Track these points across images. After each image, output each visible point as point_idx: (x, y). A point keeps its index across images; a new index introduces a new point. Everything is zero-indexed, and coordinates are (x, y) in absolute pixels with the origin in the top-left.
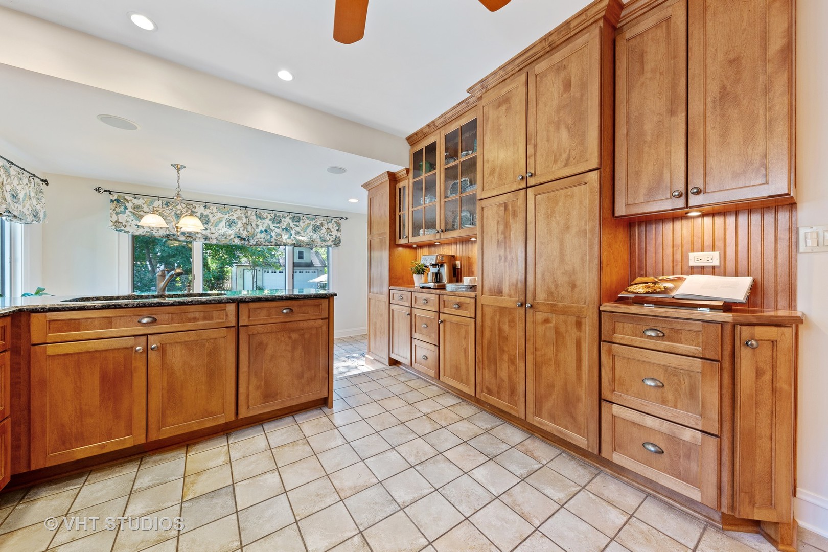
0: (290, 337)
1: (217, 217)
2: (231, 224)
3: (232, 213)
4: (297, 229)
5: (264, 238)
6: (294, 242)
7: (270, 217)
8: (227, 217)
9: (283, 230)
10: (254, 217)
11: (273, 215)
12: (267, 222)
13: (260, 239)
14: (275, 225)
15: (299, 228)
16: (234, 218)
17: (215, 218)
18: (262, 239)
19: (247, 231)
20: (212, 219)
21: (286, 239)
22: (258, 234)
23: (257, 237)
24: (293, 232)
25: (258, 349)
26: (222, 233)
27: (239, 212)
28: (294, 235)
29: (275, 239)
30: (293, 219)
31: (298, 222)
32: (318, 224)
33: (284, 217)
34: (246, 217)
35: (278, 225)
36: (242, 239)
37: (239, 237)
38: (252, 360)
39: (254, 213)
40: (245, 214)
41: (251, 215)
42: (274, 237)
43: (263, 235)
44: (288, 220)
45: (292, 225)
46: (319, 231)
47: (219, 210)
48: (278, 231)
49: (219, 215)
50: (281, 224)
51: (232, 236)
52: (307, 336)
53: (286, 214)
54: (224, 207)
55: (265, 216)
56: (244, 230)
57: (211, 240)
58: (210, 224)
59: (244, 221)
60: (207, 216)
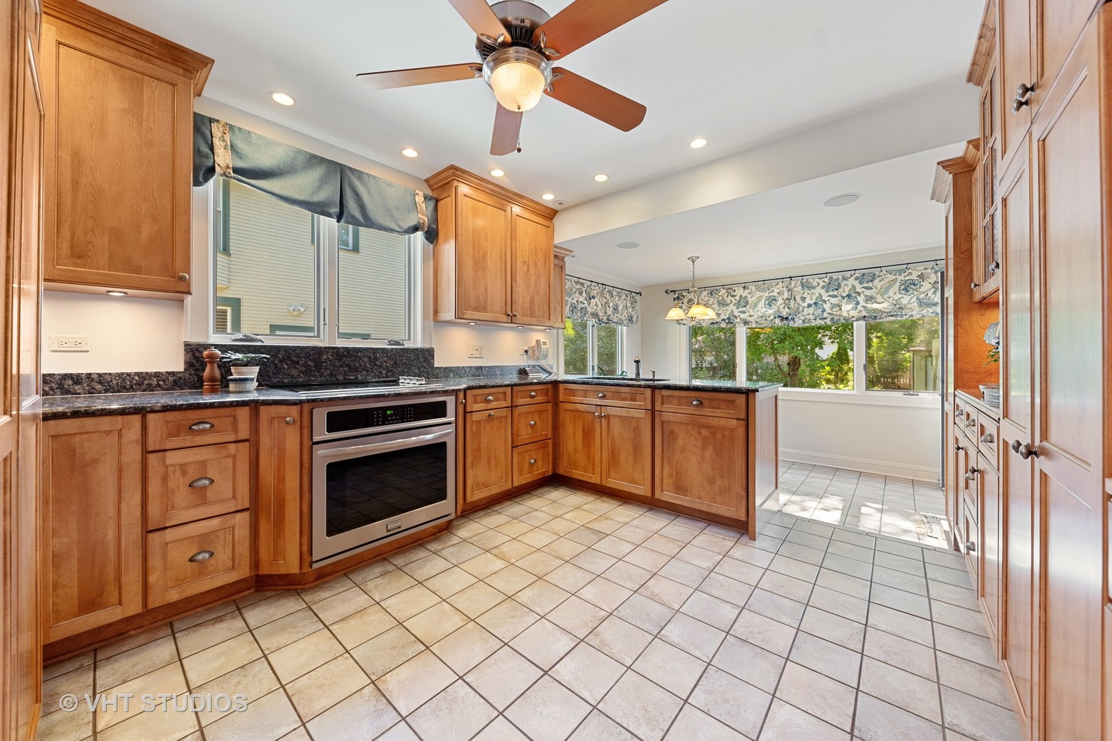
0: (700, 433)
1: (756, 297)
2: (771, 301)
3: (773, 288)
4: (868, 293)
5: (813, 314)
6: (864, 313)
7: (822, 284)
8: (766, 294)
9: (843, 298)
10: (799, 288)
11: (827, 280)
12: (818, 290)
13: (807, 317)
14: (831, 293)
15: (874, 290)
16: (775, 294)
17: (754, 298)
18: (811, 316)
19: (788, 308)
20: (750, 301)
21: (848, 311)
22: (806, 309)
23: (804, 313)
24: (861, 299)
25: (670, 437)
26: (761, 315)
27: (781, 285)
28: (862, 303)
29: (829, 313)
30: (861, 280)
31: (871, 281)
32: (914, 277)
33: (845, 279)
34: (789, 291)
35: (836, 293)
36: (782, 318)
37: (779, 316)
38: (665, 447)
39: (799, 282)
40: (787, 287)
41: (795, 287)
42: (828, 310)
43: (811, 310)
44: (852, 281)
45: (859, 289)
46: (916, 290)
47: (758, 289)
48: (835, 301)
49: (758, 294)
50: (841, 290)
51: (772, 317)
52: (719, 436)
53: (848, 274)
54: (762, 283)
55: (815, 284)
56: (784, 307)
57: (750, 324)
58: (748, 306)
59: (786, 296)
60: (746, 297)
